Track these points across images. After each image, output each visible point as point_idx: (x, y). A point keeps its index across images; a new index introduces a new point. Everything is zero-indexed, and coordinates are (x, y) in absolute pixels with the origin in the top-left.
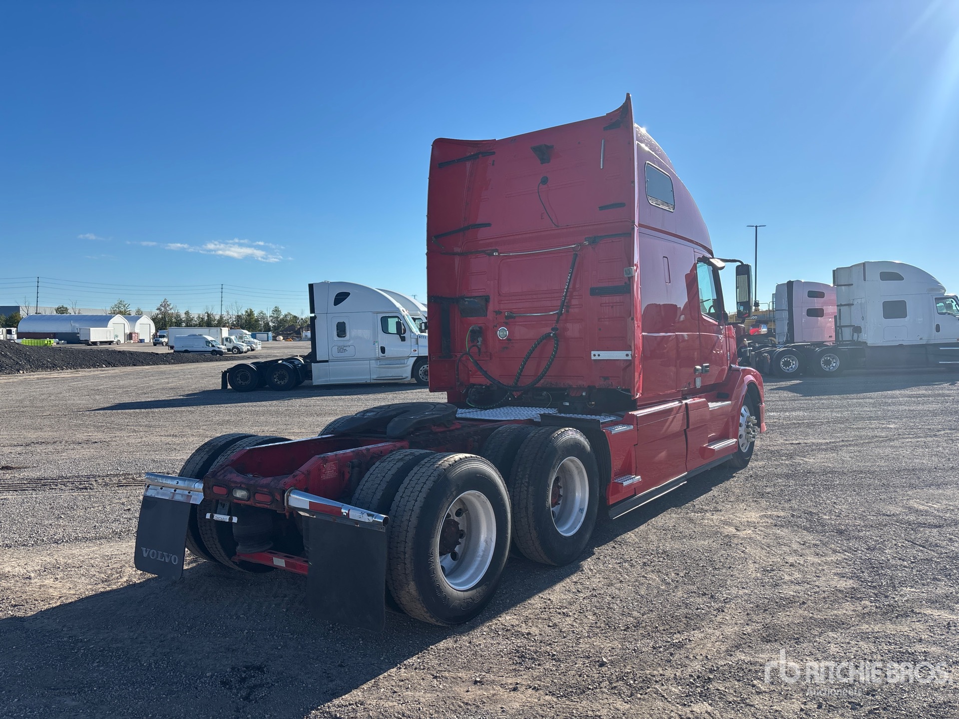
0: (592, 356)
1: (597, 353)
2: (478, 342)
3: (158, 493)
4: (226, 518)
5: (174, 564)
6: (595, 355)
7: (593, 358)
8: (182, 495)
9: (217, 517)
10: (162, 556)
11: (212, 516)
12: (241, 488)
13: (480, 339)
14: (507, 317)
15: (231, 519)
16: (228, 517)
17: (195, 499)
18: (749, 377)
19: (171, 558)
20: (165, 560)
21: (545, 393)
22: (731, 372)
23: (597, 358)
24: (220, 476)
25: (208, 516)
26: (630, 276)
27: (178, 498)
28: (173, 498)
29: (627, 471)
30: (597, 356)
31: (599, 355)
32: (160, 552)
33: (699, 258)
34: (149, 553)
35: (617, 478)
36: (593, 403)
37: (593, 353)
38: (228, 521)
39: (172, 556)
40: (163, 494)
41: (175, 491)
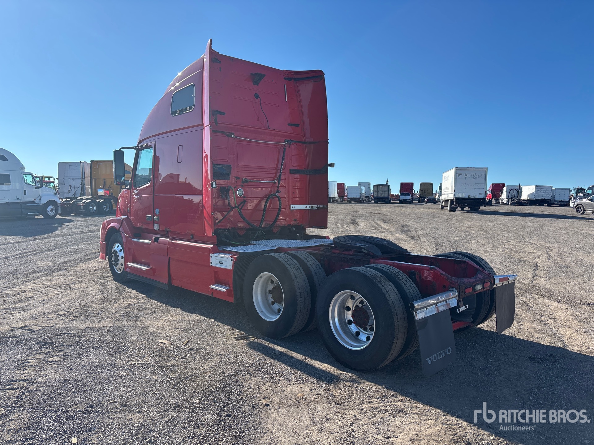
3: (426, 313)
8: (443, 306)
10: (440, 354)
12: (478, 284)
14: (243, 182)
15: (466, 307)
16: (464, 307)
17: (453, 304)
27: (441, 309)
32: (438, 353)
34: (432, 359)
40: (430, 312)
41: (437, 305)
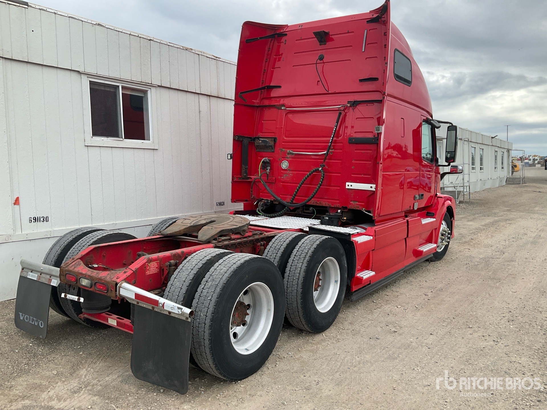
0: (347, 186)
1: (350, 184)
2: (267, 170)
4: (76, 298)
5: (41, 327)
6: (348, 186)
7: (347, 187)
9: (70, 297)
11: (65, 296)
13: (269, 168)
18: (449, 202)
19: (39, 323)
20: (34, 323)
21: (311, 208)
22: (437, 198)
23: (350, 187)
24: (71, 267)
25: (63, 295)
26: (379, 132)
28: (39, 279)
29: (366, 267)
30: (350, 186)
31: (351, 186)
33: (424, 119)
35: (359, 273)
36: (345, 218)
37: (347, 184)
38: (77, 300)
39: (39, 322)
